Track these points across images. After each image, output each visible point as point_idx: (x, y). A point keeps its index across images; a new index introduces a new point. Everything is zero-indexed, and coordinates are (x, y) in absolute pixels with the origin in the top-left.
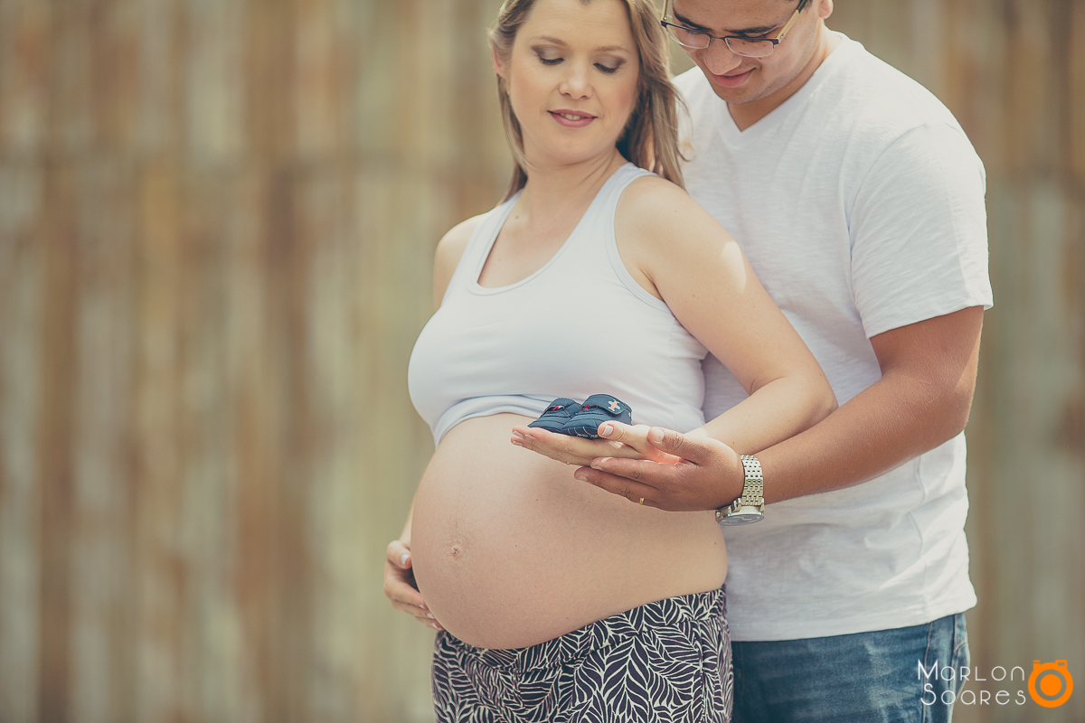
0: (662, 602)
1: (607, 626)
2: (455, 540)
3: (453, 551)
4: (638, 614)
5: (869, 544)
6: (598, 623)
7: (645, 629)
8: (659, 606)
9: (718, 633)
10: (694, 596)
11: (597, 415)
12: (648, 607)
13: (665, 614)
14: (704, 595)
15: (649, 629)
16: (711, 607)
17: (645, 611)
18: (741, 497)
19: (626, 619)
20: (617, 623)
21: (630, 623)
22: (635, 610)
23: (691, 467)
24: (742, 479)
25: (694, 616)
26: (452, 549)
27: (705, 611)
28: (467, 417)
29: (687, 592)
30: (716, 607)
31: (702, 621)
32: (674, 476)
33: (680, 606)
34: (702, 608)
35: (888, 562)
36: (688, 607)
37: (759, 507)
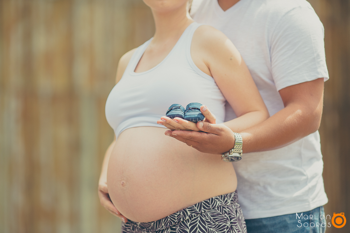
0: (209, 200)
1: (187, 211)
3: (122, 183)
4: (200, 205)
6: (184, 209)
7: (203, 211)
8: (208, 201)
9: (235, 210)
10: (223, 196)
12: (204, 202)
13: (211, 204)
14: (227, 195)
15: (205, 211)
16: (231, 199)
17: (203, 204)
19: (195, 208)
20: (192, 209)
21: (197, 209)
22: (199, 203)
24: (234, 141)
25: (223, 204)
27: (228, 201)
29: (220, 194)
30: (233, 199)
31: (227, 205)
33: (217, 200)
34: (227, 200)
36: (221, 200)
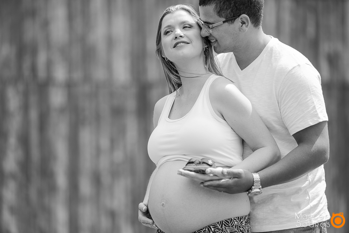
2: (163, 201)
3: (162, 204)
4: (222, 223)
5: (292, 200)
6: (209, 226)
8: (228, 220)
9: (247, 230)
10: (240, 218)
11: (205, 166)
13: (230, 223)
14: (243, 217)
15: (225, 228)
16: (245, 221)
17: (224, 222)
18: (253, 186)
19: (218, 225)
20: (215, 226)
23: (236, 179)
24: (253, 180)
25: (239, 224)
26: (162, 203)
28: (167, 161)
30: (247, 221)
31: (242, 226)
32: (231, 183)
33: (235, 221)
34: (242, 221)
35: (299, 206)
36: (238, 221)
37: (260, 189)
